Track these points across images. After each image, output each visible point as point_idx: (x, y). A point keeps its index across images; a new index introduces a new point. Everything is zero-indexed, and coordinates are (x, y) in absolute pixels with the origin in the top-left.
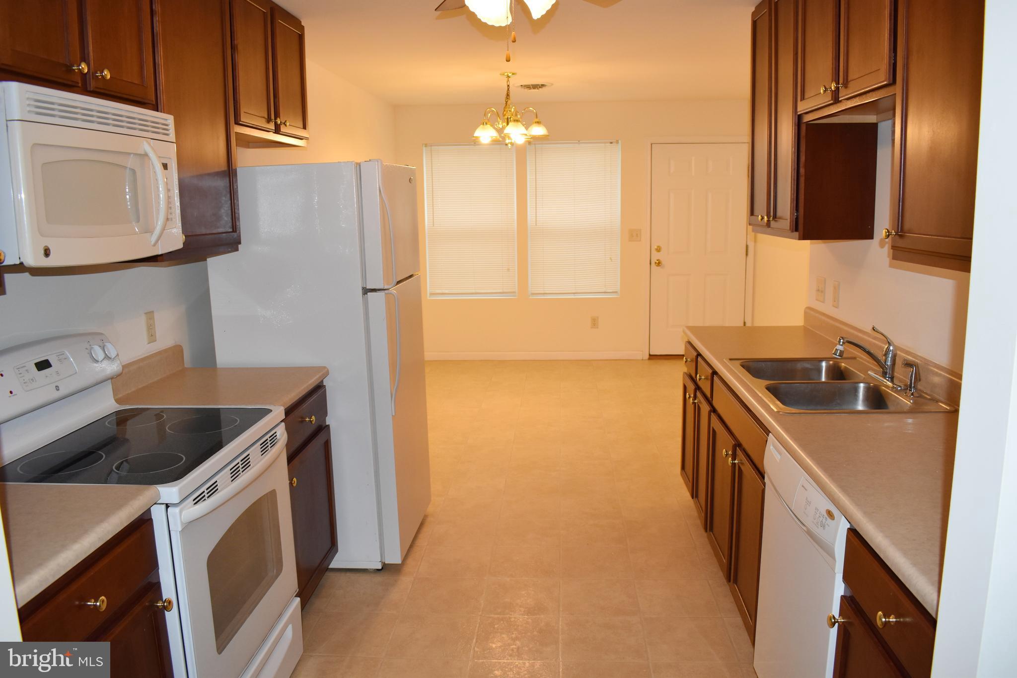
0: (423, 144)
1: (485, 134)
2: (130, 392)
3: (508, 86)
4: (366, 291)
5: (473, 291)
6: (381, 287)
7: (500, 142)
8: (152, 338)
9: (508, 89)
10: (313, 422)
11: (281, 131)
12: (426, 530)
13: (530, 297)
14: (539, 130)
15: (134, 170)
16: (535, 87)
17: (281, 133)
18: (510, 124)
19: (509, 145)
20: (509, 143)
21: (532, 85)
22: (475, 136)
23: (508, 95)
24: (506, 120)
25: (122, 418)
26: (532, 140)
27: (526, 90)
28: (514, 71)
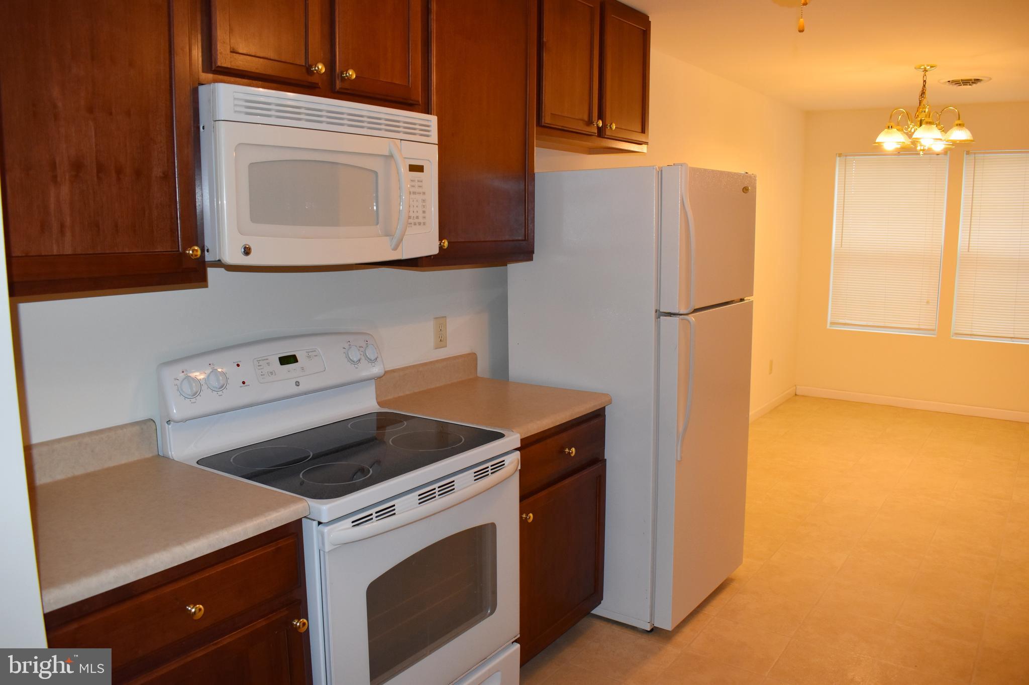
0: (837, 154)
1: (890, 140)
2: (401, 394)
3: (925, 81)
4: (660, 314)
5: (882, 324)
6: (676, 311)
7: (909, 151)
8: (441, 341)
9: (924, 86)
10: (573, 455)
11: (607, 134)
12: (724, 597)
13: (953, 338)
14: (960, 135)
15: (376, 172)
16: (966, 82)
17: (606, 136)
18: (923, 126)
19: (921, 153)
20: (921, 150)
21: (962, 80)
22: (877, 141)
23: (923, 93)
24: (919, 123)
25: (384, 420)
26: (954, 147)
27: (955, 87)
28: (933, 63)
